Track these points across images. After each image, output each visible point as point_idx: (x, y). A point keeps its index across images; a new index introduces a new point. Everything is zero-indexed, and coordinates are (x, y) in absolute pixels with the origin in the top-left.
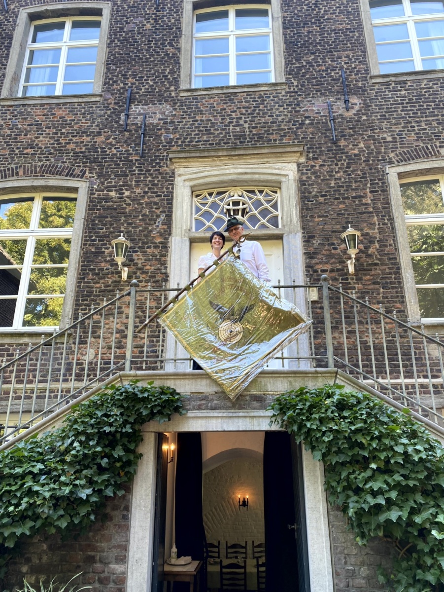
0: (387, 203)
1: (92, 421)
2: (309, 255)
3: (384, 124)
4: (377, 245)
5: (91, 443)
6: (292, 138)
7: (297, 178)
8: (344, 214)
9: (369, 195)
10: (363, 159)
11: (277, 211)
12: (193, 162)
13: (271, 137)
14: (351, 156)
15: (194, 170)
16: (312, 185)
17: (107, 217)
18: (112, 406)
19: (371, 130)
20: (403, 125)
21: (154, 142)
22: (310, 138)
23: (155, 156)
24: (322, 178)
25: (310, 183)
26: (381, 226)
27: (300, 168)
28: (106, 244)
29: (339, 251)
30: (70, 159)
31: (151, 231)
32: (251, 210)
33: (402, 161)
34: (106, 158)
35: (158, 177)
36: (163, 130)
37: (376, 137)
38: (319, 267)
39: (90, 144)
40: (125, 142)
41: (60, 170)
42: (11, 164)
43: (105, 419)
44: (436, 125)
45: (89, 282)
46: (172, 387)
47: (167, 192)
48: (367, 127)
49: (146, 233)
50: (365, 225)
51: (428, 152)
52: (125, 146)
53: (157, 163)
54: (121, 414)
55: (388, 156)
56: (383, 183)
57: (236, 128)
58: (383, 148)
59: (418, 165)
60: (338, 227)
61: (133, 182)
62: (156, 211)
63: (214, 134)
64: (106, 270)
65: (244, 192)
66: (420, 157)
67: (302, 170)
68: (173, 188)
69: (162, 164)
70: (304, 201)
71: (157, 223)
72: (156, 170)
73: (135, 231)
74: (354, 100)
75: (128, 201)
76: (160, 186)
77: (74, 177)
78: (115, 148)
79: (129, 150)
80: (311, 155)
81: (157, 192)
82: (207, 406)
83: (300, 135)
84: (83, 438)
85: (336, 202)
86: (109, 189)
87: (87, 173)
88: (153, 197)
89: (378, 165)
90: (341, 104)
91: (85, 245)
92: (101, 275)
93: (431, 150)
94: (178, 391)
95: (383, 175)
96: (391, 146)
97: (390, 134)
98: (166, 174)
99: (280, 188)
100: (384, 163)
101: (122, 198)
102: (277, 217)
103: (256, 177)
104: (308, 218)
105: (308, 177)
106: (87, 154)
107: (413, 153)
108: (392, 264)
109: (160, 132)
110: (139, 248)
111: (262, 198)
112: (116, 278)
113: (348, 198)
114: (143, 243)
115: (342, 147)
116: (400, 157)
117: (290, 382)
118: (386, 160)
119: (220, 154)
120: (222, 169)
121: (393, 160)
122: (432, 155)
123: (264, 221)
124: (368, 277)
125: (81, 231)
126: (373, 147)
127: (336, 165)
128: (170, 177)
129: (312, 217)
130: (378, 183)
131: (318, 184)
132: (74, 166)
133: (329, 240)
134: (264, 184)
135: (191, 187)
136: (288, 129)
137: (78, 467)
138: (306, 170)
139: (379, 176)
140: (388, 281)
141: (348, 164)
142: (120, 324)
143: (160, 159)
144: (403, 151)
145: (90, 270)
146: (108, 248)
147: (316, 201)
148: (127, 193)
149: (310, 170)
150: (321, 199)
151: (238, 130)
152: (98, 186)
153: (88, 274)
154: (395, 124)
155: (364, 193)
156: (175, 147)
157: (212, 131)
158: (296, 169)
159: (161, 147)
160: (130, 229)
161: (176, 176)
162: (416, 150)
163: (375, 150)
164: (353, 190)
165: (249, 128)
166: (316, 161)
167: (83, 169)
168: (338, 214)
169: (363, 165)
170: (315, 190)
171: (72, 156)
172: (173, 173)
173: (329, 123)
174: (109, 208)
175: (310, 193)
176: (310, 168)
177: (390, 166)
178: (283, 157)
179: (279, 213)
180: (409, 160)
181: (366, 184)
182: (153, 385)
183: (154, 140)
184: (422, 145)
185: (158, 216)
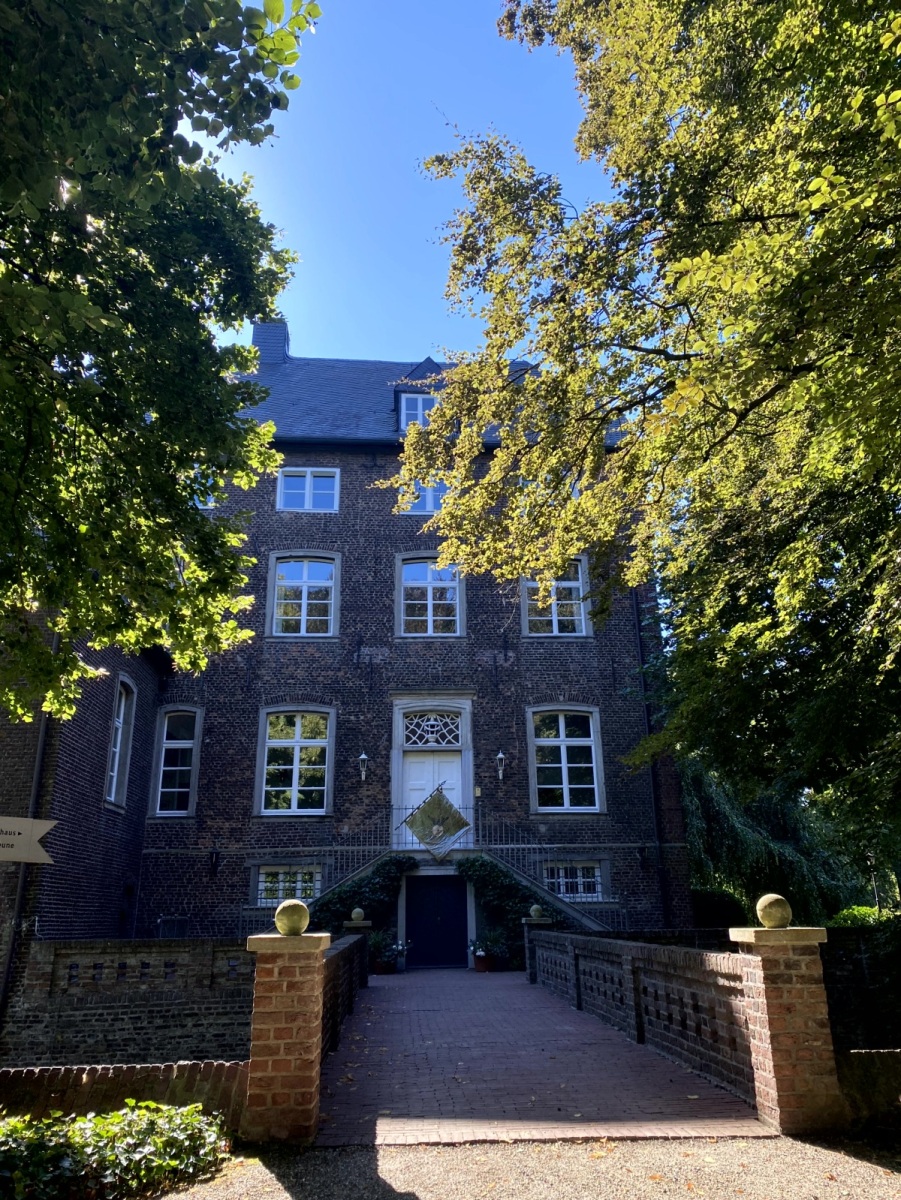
0: (525, 733)
2: (477, 766)
3: (528, 674)
4: (517, 761)
5: (385, 880)
7: (471, 711)
8: (499, 739)
9: (515, 726)
10: (513, 699)
11: (458, 732)
12: (405, 695)
13: (456, 679)
14: (506, 697)
15: (405, 701)
17: (350, 735)
19: (519, 678)
20: (539, 676)
21: (378, 679)
22: (481, 682)
23: (379, 690)
24: (487, 712)
25: (479, 715)
26: (520, 748)
27: (474, 704)
28: (350, 755)
30: (321, 689)
31: (379, 746)
33: (536, 703)
34: (346, 689)
35: (382, 706)
36: (384, 669)
37: (522, 684)
38: (483, 774)
39: (334, 678)
40: (358, 677)
41: (315, 698)
44: (559, 678)
45: (342, 782)
46: (413, 856)
47: (388, 718)
48: (517, 676)
49: (375, 747)
50: (511, 747)
51: (552, 698)
52: (358, 680)
53: (381, 695)
55: (528, 699)
56: (523, 718)
57: (433, 670)
58: (526, 693)
59: (545, 707)
60: (495, 749)
61: (366, 709)
62: (382, 731)
64: (351, 772)
65: (438, 716)
66: (547, 701)
67: (475, 706)
68: (392, 715)
69: (384, 697)
70: (475, 728)
71: (382, 740)
72: (381, 701)
73: (368, 746)
74: (511, 654)
75: (363, 723)
76: (383, 713)
77: (325, 704)
78: (352, 682)
79: (361, 684)
80: (481, 695)
81: (382, 717)
82: (428, 865)
85: (495, 730)
86: (350, 714)
87: (334, 701)
88: (379, 721)
89: (521, 705)
90: (502, 656)
91: (337, 753)
92: (349, 777)
93: (554, 696)
94: (415, 858)
95: (524, 712)
96: (530, 692)
97: (530, 682)
98: (387, 704)
99: (461, 717)
100: (526, 703)
101: (359, 721)
102: (458, 735)
103: (446, 707)
104: (477, 740)
105: (478, 711)
106: (332, 686)
107: (543, 697)
108: (524, 773)
109: (382, 670)
110: (371, 758)
111: (449, 722)
112: (358, 779)
113: (502, 728)
114: (374, 754)
115: (500, 690)
116: (536, 700)
117: (464, 854)
118: (527, 701)
119: (423, 692)
120: (424, 702)
121: (531, 701)
122: (554, 701)
123: (450, 738)
124: (510, 782)
125: (333, 742)
126: (519, 691)
127: (497, 703)
128: (390, 706)
129: (480, 739)
130: (520, 718)
131: (485, 716)
132: (324, 695)
133: (489, 756)
134: (451, 712)
135: (404, 713)
136: (467, 673)
138: (478, 706)
139: (521, 713)
140: (521, 784)
141: (504, 702)
143: (383, 692)
144: (538, 696)
145: (341, 773)
146: (352, 758)
147: (483, 728)
148: (362, 718)
149: (480, 706)
150: (486, 727)
151: (435, 672)
152: (342, 711)
153: (340, 775)
154: (535, 675)
155: (512, 725)
156: (393, 684)
157: (417, 672)
158: (471, 704)
159: (383, 683)
161: (394, 705)
162: (545, 695)
163: (521, 694)
164: (505, 722)
165: (442, 671)
166: (483, 699)
167: (330, 698)
168: (495, 739)
169: (513, 704)
170: (482, 720)
171: (322, 687)
172: (392, 704)
173: (494, 671)
174: (350, 728)
175: (479, 723)
177: (528, 706)
178: (463, 695)
180: (541, 702)
181: (514, 719)
183: (378, 676)
184: (549, 692)
185: (383, 735)
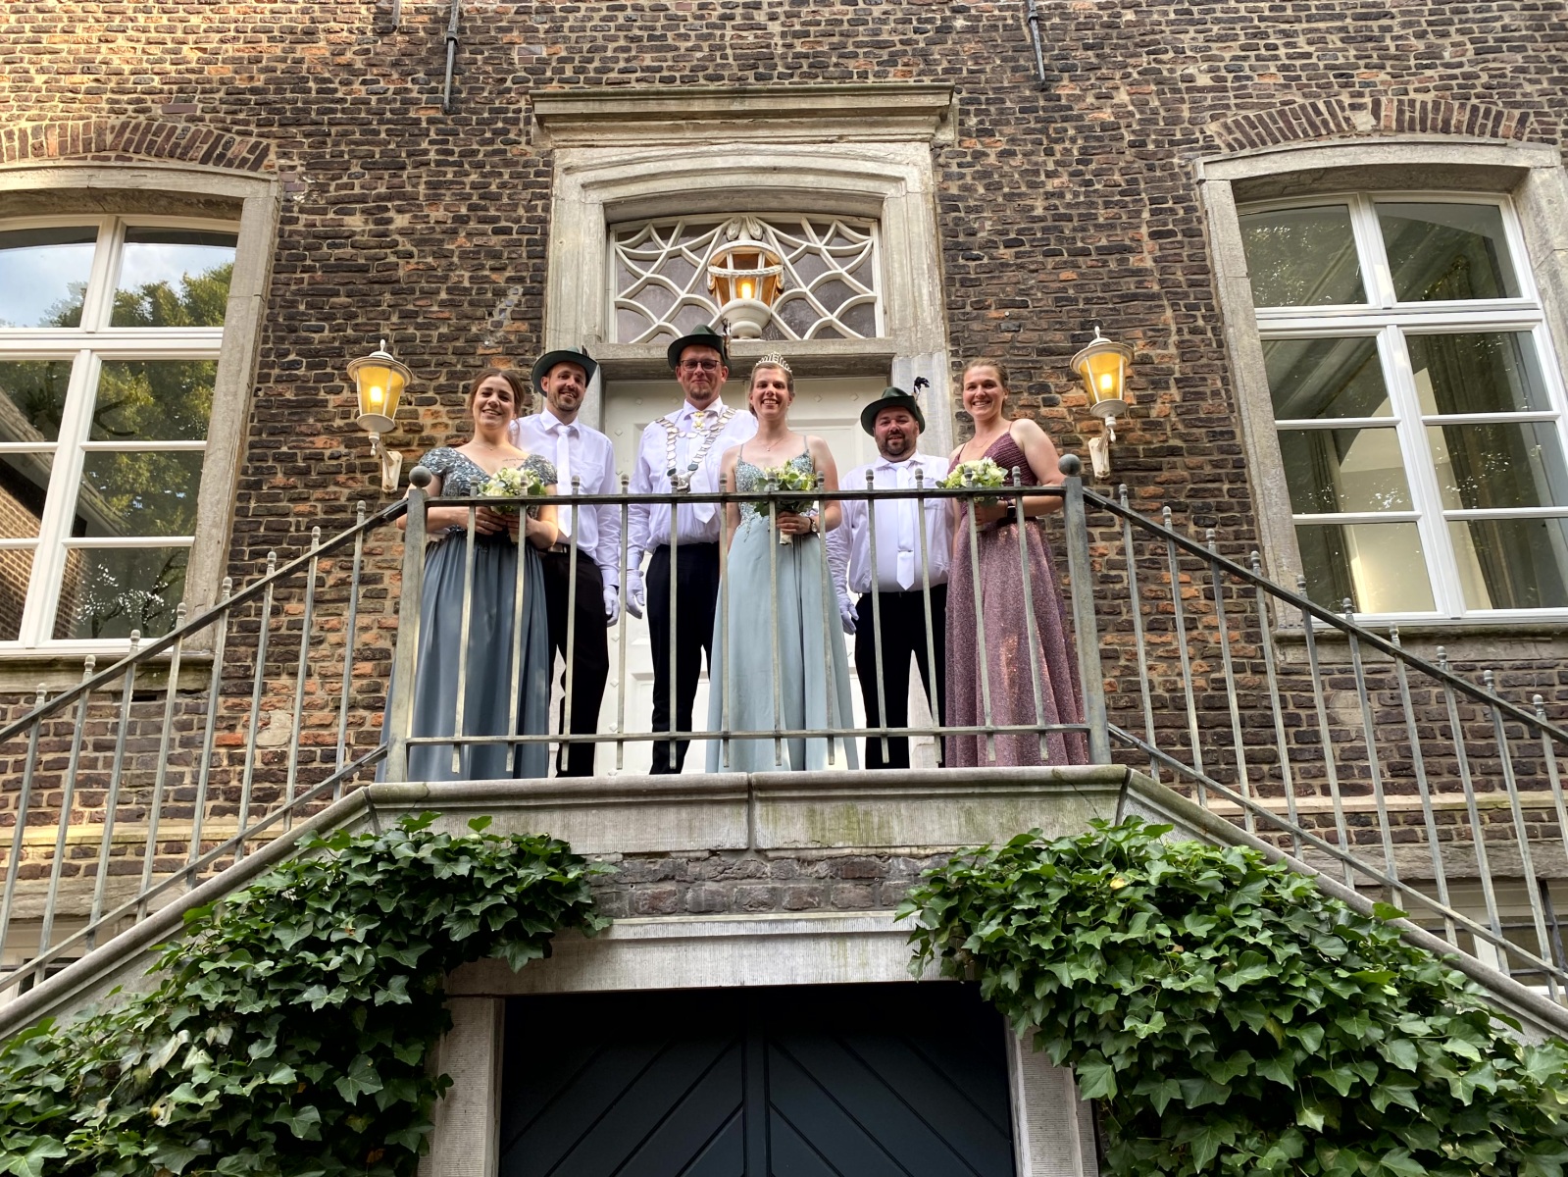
0: (1201, 271)
1: (263, 967)
3: (1189, 38)
4: (1175, 393)
5: (255, 1051)
6: (915, 70)
7: (931, 189)
8: (1075, 301)
9: (1148, 244)
10: (1128, 137)
11: (871, 287)
12: (611, 130)
13: (851, 64)
14: (1091, 128)
15: (614, 155)
16: (977, 210)
17: (337, 294)
18: (336, 908)
19: (1148, 53)
20: (1243, 40)
21: (489, 69)
22: (971, 72)
23: (491, 111)
24: (1006, 190)
25: (972, 203)
26: (1187, 337)
27: (941, 160)
28: (330, 377)
29: (1061, 410)
30: (215, 110)
31: (477, 339)
32: (791, 283)
33: (1242, 147)
34: (334, 111)
35: (500, 174)
36: (515, 33)
37: (1165, 73)
39: (281, 66)
40: (395, 64)
41: (183, 142)
42: (19, 117)
43: (311, 957)
44: (1339, 44)
45: (276, 499)
46: (556, 835)
47: (529, 220)
48: (1137, 45)
49: (459, 344)
50: (1138, 333)
51: (1318, 121)
52: (395, 76)
53: (496, 132)
54: (371, 938)
55: (1202, 132)
56: (1189, 210)
57: (744, 34)
58: (1186, 107)
59: (1289, 157)
60: (1059, 335)
61: (422, 189)
62: (494, 276)
63: (677, 49)
64: (332, 457)
65: (770, 229)
66: (1296, 137)
67: (947, 165)
68: (547, 209)
69: (512, 136)
70: (955, 259)
71: (496, 312)
72: (495, 153)
73: (426, 340)
75: (405, 245)
76: (505, 200)
77: (230, 164)
78: (364, 82)
79: (407, 90)
80: (972, 121)
81: (495, 220)
82: (682, 901)
83: (937, 62)
84: (222, 1034)
85: (1050, 262)
86: (343, 206)
87: (272, 156)
88: (484, 234)
89: (1171, 155)
91: (263, 378)
92: (314, 476)
93: (1327, 115)
94: (576, 850)
95: (1188, 187)
96: (1209, 102)
97: (1205, 66)
98: (526, 165)
99: (879, 221)
100: (1191, 149)
101: (385, 234)
102: (870, 305)
103: (808, 181)
104: (968, 309)
105: (965, 188)
106: (271, 97)
107: (1275, 122)
108: (1221, 449)
109: (507, 38)
110: (439, 390)
111: (824, 249)
112: (362, 483)
113: (1085, 253)
114: (452, 375)
115: (1064, 102)
116: (1238, 135)
117: (969, 813)
118: (1197, 141)
119: (697, 106)
120: (702, 155)
121: (1217, 141)
122: (1330, 132)
123: (831, 317)
124: (1151, 489)
125: (252, 336)
126: (1155, 103)
127: (1049, 152)
128: (538, 174)
129: (979, 306)
130: (1171, 210)
131: (998, 209)
132: (229, 131)
133: (1030, 377)
134: (832, 204)
135: (606, 206)
136: (902, 42)
137: (203, 1144)
138: (960, 165)
139: (1175, 188)
140: (1211, 500)
141: (1084, 151)
142: (375, 631)
143: (506, 121)
144: (1247, 118)
145: (278, 458)
146: (338, 391)
147: (991, 258)
148: (401, 221)
149: (970, 165)
150: (1006, 254)
151: (751, 39)
152: (308, 196)
153: (272, 472)
154: (1220, 39)
155: (1132, 239)
156: (555, 84)
157: (670, 41)
158: (929, 160)
159: (509, 84)
160: (411, 330)
161: (558, 171)
162: (1282, 113)
163: (1163, 113)
164: (1099, 227)
165: (783, 35)
166: (987, 140)
167: (257, 145)
168: (1057, 300)
169: (1129, 155)
170: (988, 225)
171: (222, 102)
172: (548, 164)
173: (1025, 30)
174: (342, 266)
175: (974, 234)
176: (969, 159)
177: (1208, 159)
178: (888, 125)
179: (877, 292)
180: (1264, 143)
181: (1139, 213)
182: (488, 830)
183: (486, 61)
184: (1300, 100)
185: (500, 293)
